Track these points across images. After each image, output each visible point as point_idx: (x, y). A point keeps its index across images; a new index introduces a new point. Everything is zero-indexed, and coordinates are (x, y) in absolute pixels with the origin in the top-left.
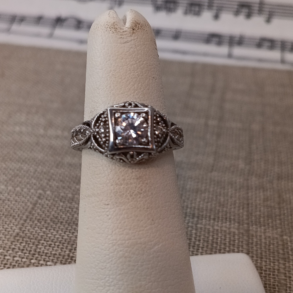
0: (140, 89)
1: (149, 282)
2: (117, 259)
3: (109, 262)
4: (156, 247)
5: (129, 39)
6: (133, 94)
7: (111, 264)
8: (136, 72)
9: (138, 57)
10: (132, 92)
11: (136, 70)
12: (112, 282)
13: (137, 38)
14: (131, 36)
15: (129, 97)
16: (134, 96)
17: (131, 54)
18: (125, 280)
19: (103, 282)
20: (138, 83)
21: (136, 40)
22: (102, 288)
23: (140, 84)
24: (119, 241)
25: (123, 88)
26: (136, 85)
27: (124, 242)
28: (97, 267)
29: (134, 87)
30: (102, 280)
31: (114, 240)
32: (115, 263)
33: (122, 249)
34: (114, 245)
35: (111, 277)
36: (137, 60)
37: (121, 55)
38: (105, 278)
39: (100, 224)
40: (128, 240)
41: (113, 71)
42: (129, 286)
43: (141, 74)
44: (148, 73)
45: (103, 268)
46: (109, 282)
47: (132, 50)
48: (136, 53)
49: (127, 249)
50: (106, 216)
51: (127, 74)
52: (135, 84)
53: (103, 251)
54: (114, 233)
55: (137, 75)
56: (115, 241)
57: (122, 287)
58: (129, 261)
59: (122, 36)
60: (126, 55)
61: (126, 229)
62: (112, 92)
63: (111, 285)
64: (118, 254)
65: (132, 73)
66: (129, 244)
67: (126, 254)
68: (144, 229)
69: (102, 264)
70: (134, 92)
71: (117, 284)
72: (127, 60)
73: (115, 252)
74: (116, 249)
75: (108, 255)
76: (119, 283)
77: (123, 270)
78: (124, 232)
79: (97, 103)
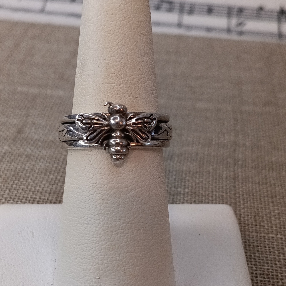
0: (128, 44)
1: (123, 223)
2: (96, 200)
3: (88, 203)
4: (133, 192)
6: (120, 49)
7: (91, 205)
8: (124, 27)
9: (128, 13)
10: (120, 47)
11: (125, 26)
12: (90, 220)
15: (116, 51)
16: (121, 50)
17: (121, 10)
18: (101, 220)
19: (82, 220)
20: (125, 38)
22: (81, 225)
23: (127, 40)
24: (98, 184)
25: (111, 43)
26: (123, 41)
27: (103, 185)
28: (78, 207)
29: (121, 42)
30: (82, 218)
31: (94, 183)
32: (94, 204)
33: (101, 192)
34: (94, 188)
35: (90, 216)
36: (126, 17)
37: (111, 11)
38: (85, 216)
39: (83, 168)
40: (106, 184)
41: (103, 25)
42: (105, 225)
43: (130, 30)
44: (137, 29)
45: (83, 207)
46: (87, 220)
47: (122, 6)
48: (126, 9)
49: (105, 192)
50: (88, 161)
51: (116, 29)
52: (123, 39)
53: (83, 192)
54: (94, 177)
55: (126, 30)
56: (95, 184)
57: (98, 225)
58: (107, 203)
60: (116, 11)
61: (106, 174)
62: (101, 46)
63: (89, 223)
64: (97, 196)
65: (121, 29)
66: (107, 188)
67: (104, 196)
68: (122, 175)
69: (83, 204)
70: (122, 47)
71: (95, 222)
72: (117, 16)
73: (94, 194)
74: (95, 192)
75: (88, 196)
76: (96, 222)
77: (100, 211)
78: (104, 176)
79: (87, 56)
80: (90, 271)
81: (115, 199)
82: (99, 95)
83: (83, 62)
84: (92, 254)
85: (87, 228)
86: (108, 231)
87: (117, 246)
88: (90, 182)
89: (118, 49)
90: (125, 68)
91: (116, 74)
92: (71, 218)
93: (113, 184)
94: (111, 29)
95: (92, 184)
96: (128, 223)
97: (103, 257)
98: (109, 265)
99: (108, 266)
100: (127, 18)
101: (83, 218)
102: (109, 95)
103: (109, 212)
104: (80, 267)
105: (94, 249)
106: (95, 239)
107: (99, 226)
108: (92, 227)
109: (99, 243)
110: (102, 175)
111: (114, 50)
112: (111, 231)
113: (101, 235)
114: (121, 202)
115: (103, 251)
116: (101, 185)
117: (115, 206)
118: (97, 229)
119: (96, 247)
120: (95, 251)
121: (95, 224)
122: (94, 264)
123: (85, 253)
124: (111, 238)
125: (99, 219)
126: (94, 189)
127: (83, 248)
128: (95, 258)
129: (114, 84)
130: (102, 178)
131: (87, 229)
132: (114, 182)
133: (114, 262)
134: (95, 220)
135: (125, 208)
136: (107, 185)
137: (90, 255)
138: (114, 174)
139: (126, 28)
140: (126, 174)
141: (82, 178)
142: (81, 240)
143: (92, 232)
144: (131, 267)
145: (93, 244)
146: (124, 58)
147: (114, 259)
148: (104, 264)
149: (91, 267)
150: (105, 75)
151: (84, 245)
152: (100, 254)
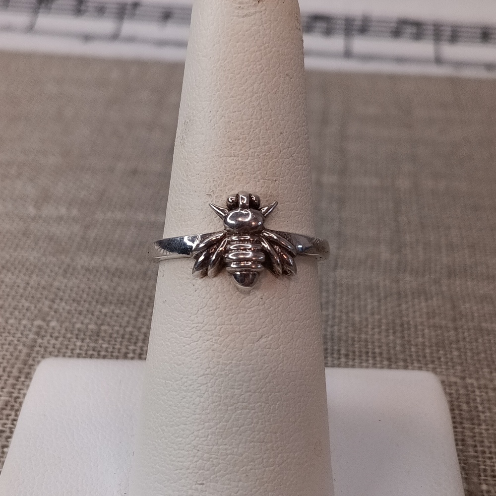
0: (263, 91)
1: (247, 392)
2: (201, 352)
3: (189, 356)
4: (263, 340)
5: (252, 10)
6: (249, 99)
7: (192, 359)
8: (258, 63)
9: (265, 39)
10: (249, 95)
11: (258, 61)
12: (191, 385)
13: (266, 9)
14: (255, 6)
15: (243, 103)
16: (251, 101)
17: (253, 35)
18: (209, 385)
19: (177, 384)
20: (259, 82)
21: (263, 13)
22: (176, 393)
23: (262, 84)
24: (206, 325)
25: (234, 89)
26: (256, 86)
27: (213, 327)
28: (172, 362)
29: (252, 88)
30: (177, 381)
31: (198, 323)
32: (197, 358)
33: (210, 337)
35: (190, 377)
36: (261, 46)
37: (236, 36)
38: (181, 378)
39: (181, 296)
41: (223, 60)
42: (215, 394)
43: (266, 68)
44: (279, 67)
45: (180, 362)
46: (186, 384)
47: (255, 27)
48: (261, 34)
49: (217, 338)
50: (190, 285)
51: (243, 66)
52: (254, 83)
53: (181, 337)
54: (200, 311)
55: (260, 69)
56: (200, 325)
57: (204, 394)
58: (220, 357)
59: (242, 6)
60: (244, 35)
61: (219, 308)
62: (217, 93)
63: (188, 389)
64: (204, 344)
65: (251, 66)
66: (221, 331)
67: (215, 345)
68: (247, 310)
69: (180, 357)
70: (252, 96)
71: (198, 388)
72: (246, 44)
73: (199, 342)
74: (200, 337)
75: (189, 345)
76: (201, 388)
77: (209, 370)
78: (216, 312)
79: (194, 109)
80: (188, 471)
81: (233, 350)
82: (213, 176)
83: (188, 121)
84: (192, 442)
85: (184, 398)
86: (219, 405)
87: (234, 429)
88: (193, 321)
89: (245, 99)
90: (257, 130)
91: (241, 140)
92: (159, 380)
93: (232, 324)
94: (236, 67)
95: (197, 323)
96: (254, 392)
97: (210, 447)
98: (221, 461)
99: (219, 464)
100: (263, 47)
101: (180, 382)
102: (228, 176)
103: (223, 373)
104: (172, 463)
105: (196, 433)
106: (197, 416)
107: (205, 396)
108: (194, 397)
109: (204, 424)
110: (213, 310)
111: (239, 101)
112: (225, 404)
113: (208, 411)
114: (243, 355)
115: (211, 438)
116: (210, 326)
117: (233, 362)
118: (202, 400)
119: (199, 430)
120: (198, 436)
121: (199, 391)
122: (196, 459)
123: (181, 439)
124: (226, 416)
125: (206, 384)
126: (199, 332)
127: (178, 431)
128: (198, 449)
129: (238, 157)
130: (213, 315)
131: (185, 400)
132: (232, 321)
133: (229, 456)
134: (199, 385)
135: (251, 366)
136: (220, 327)
137: (188, 444)
138: (232, 308)
139: (260, 65)
140: (253, 309)
141: (179, 313)
142: (174, 418)
143: (194, 406)
144: (257, 466)
145: (195, 424)
146: (256, 115)
147: (228, 452)
148: (211, 460)
149: (189, 463)
150: (223, 142)
151: (179, 427)
152: (204, 443)
